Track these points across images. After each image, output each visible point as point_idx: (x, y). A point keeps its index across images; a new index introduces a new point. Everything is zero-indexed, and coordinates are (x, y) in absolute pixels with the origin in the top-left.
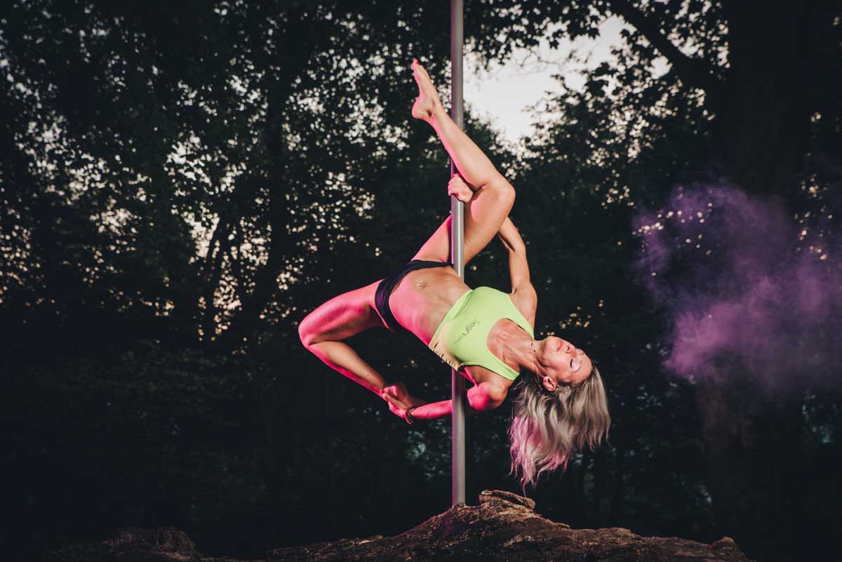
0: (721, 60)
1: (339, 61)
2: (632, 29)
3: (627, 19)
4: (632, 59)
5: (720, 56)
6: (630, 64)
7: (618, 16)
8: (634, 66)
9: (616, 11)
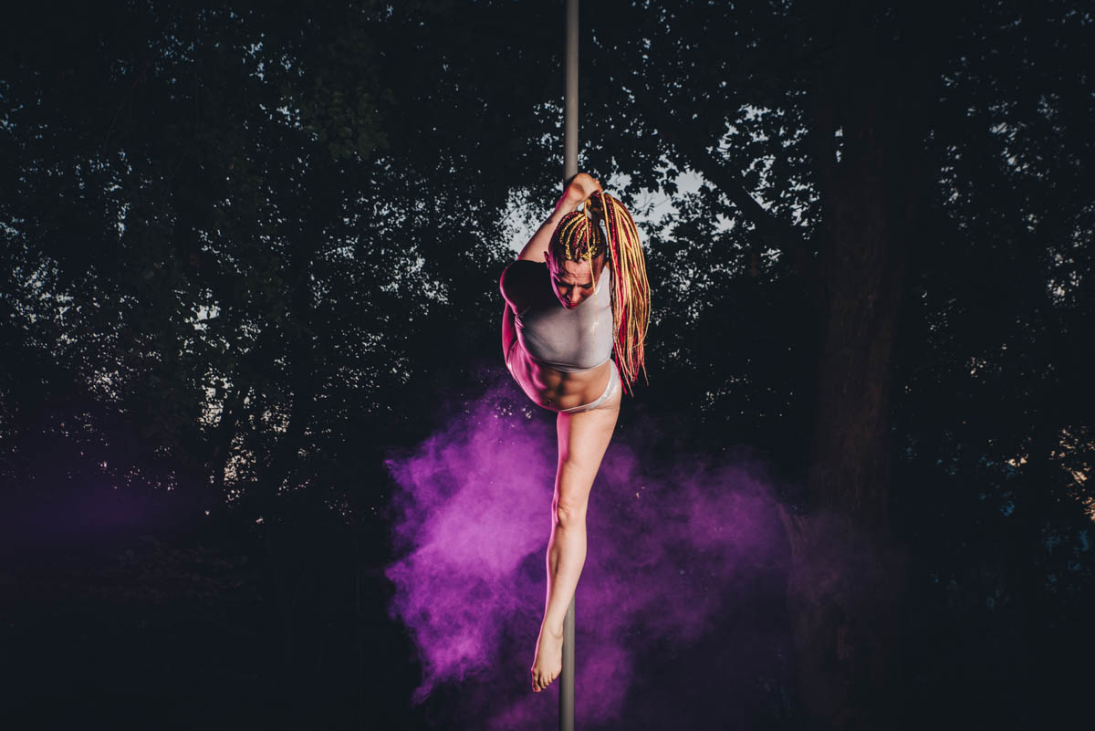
0: (795, 218)
1: (380, 208)
2: (712, 187)
3: (706, 176)
4: (695, 213)
5: (794, 214)
6: (693, 217)
7: (697, 172)
8: (697, 219)
9: (696, 167)
